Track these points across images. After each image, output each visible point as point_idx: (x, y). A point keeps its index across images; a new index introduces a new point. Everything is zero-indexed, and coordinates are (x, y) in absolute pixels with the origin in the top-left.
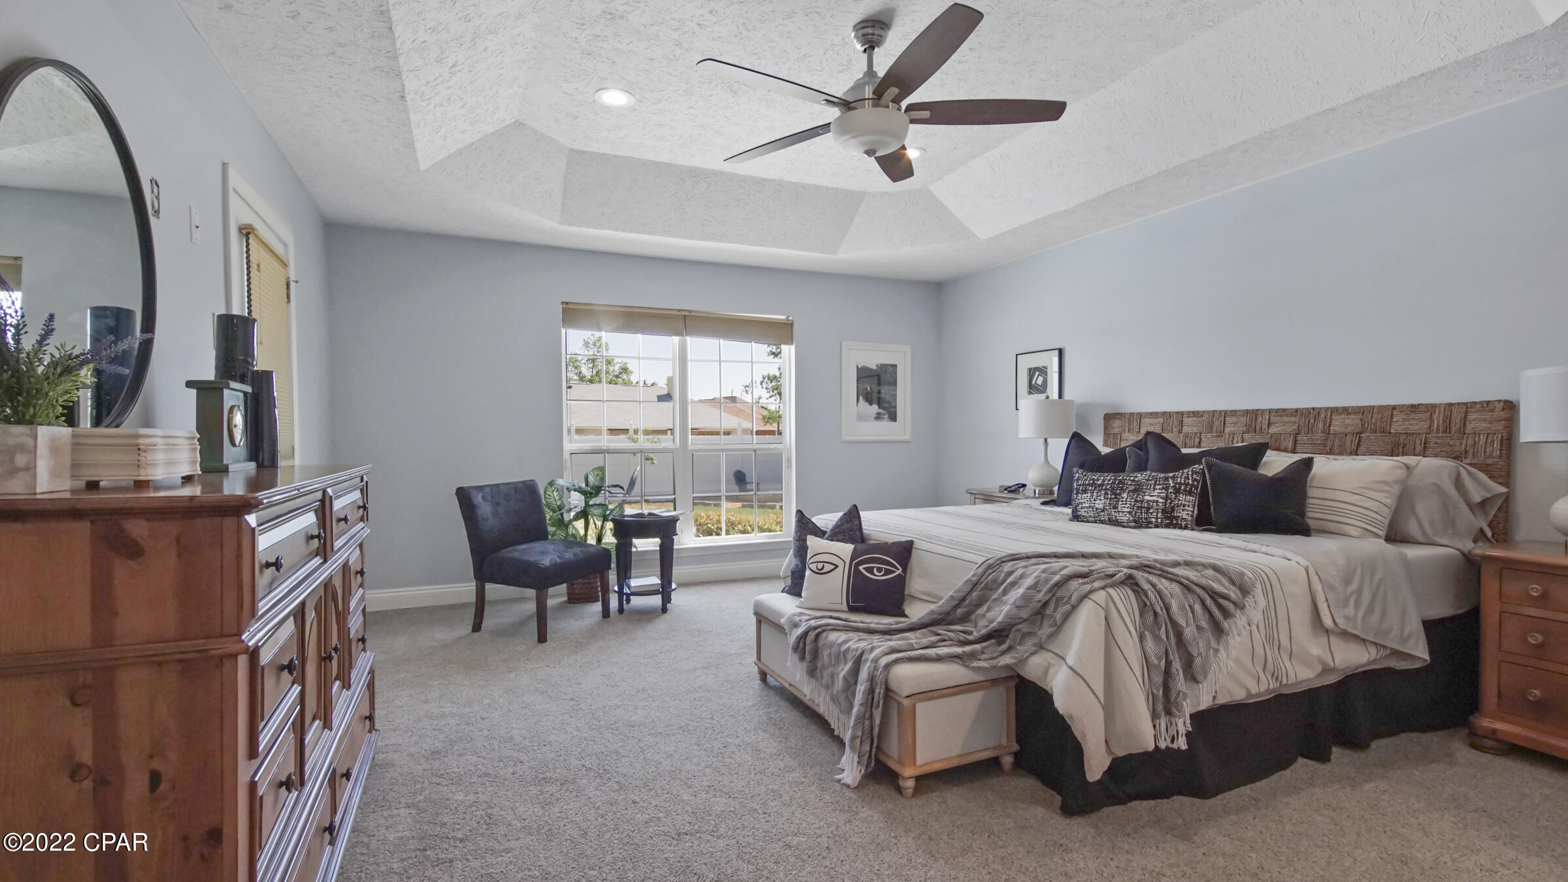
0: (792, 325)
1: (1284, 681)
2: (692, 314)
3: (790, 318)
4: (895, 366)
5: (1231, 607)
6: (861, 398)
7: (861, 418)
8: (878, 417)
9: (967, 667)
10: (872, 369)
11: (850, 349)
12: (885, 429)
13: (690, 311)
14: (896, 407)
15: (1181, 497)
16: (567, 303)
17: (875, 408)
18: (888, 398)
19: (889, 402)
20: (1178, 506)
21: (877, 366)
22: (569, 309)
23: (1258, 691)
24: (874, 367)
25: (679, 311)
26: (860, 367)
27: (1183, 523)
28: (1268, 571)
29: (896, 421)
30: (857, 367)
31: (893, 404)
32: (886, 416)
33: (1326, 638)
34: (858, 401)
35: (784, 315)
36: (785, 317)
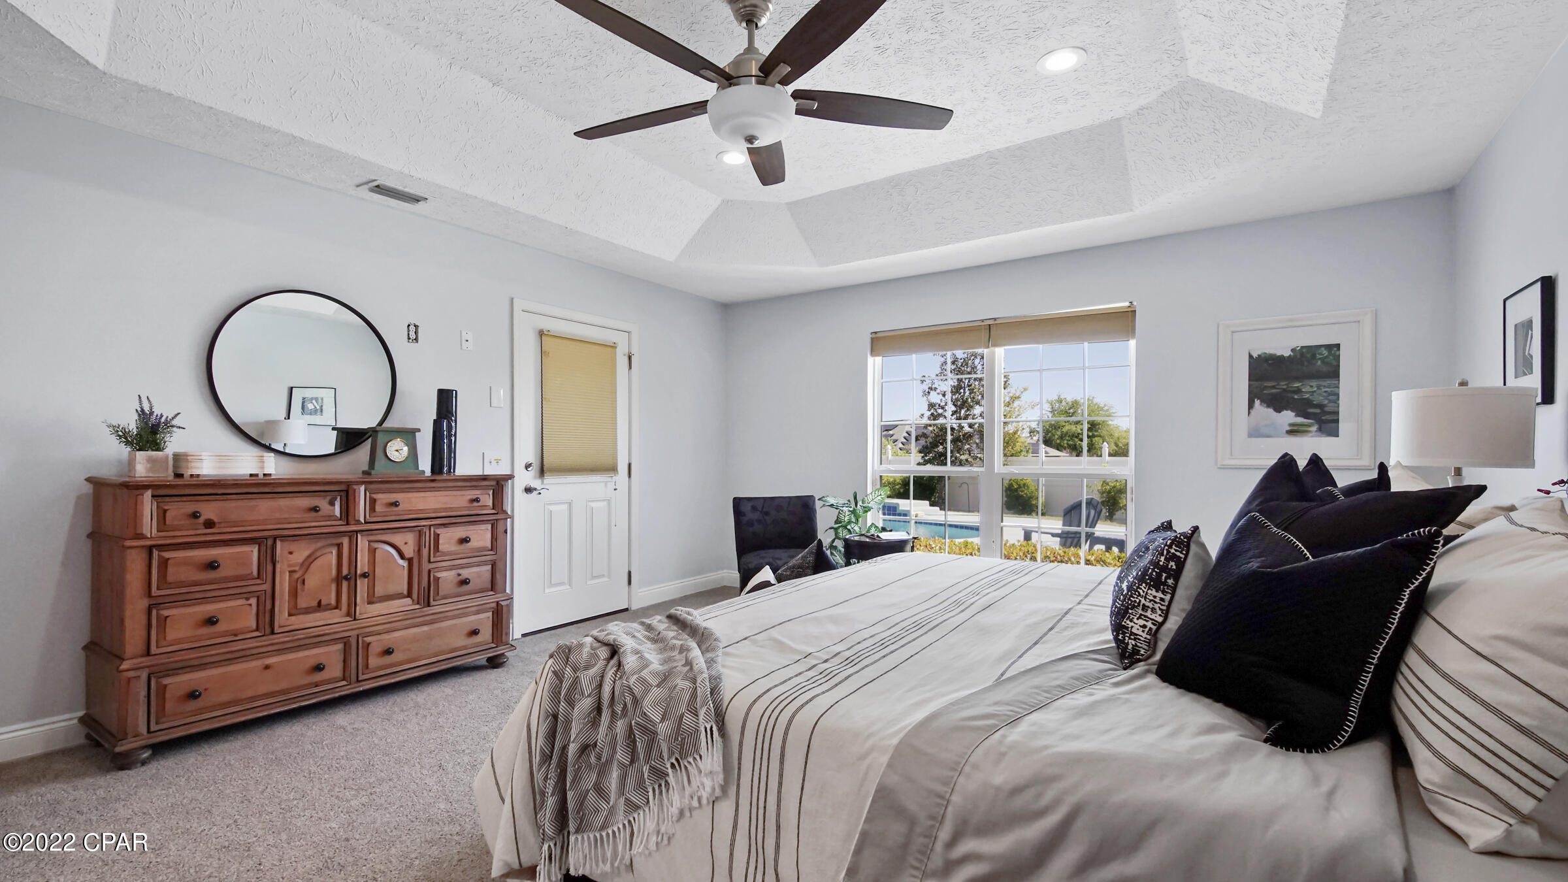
0: (1134, 313)
2: (996, 322)
3: (1132, 303)
4: (1333, 350)
6: (1257, 402)
10: (1281, 358)
11: (1233, 332)
12: (1312, 448)
13: (995, 319)
14: (1337, 413)
16: (876, 333)
19: (1320, 406)
21: (1295, 350)
22: (877, 338)
24: (1287, 353)
25: (983, 321)
26: (1255, 355)
29: (1337, 436)
30: (1251, 356)
32: (1314, 428)
34: (1251, 405)
35: (1125, 301)
36: (1127, 304)
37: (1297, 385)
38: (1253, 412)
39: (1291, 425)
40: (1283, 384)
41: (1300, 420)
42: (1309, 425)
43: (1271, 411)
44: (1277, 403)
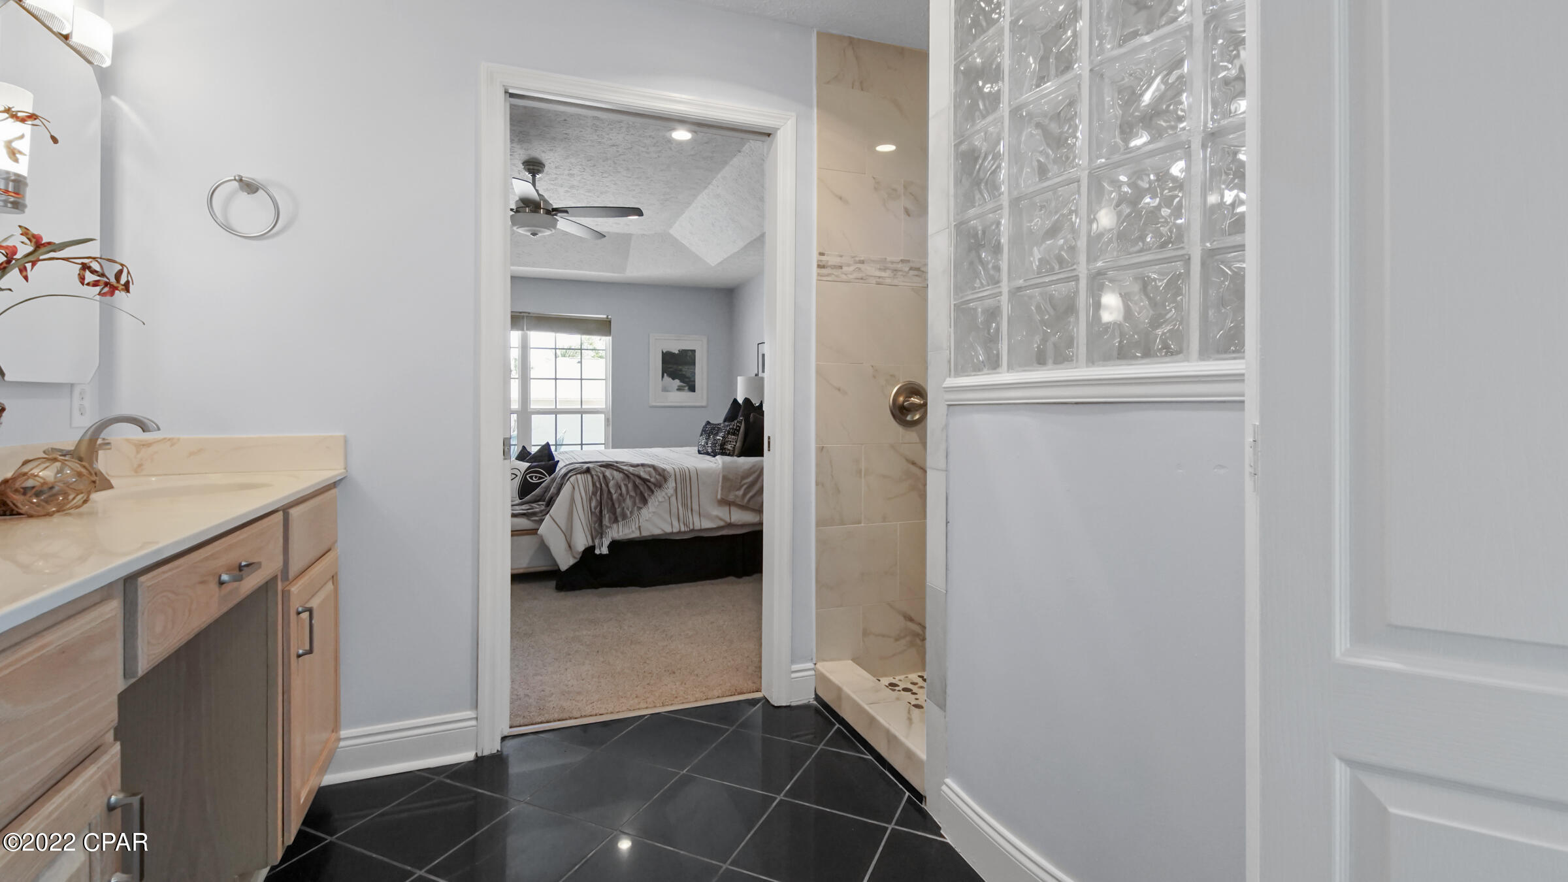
0: (610, 322)
1: (691, 527)
2: (531, 315)
3: (609, 317)
4: (694, 351)
5: (653, 487)
6: (665, 375)
7: (665, 389)
8: (680, 389)
9: (529, 520)
10: (674, 353)
11: (656, 339)
12: (685, 397)
13: (529, 313)
14: (694, 381)
15: (730, 436)
17: (677, 382)
18: (688, 375)
19: (689, 378)
20: (727, 442)
21: (679, 351)
23: (671, 531)
24: (677, 352)
25: (521, 313)
26: (665, 352)
27: (728, 452)
28: (686, 468)
29: (695, 391)
30: (663, 352)
31: (692, 379)
32: (687, 388)
33: (728, 508)
34: (663, 376)
35: (604, 315)
36: (605, 316)
37: (680, 367)
38: (664, 379)
39: (679, 386)
40: (675, 367)
41: (682, 384)
42: (685, 387)
43: (670, 379)
44: (673, 376)
